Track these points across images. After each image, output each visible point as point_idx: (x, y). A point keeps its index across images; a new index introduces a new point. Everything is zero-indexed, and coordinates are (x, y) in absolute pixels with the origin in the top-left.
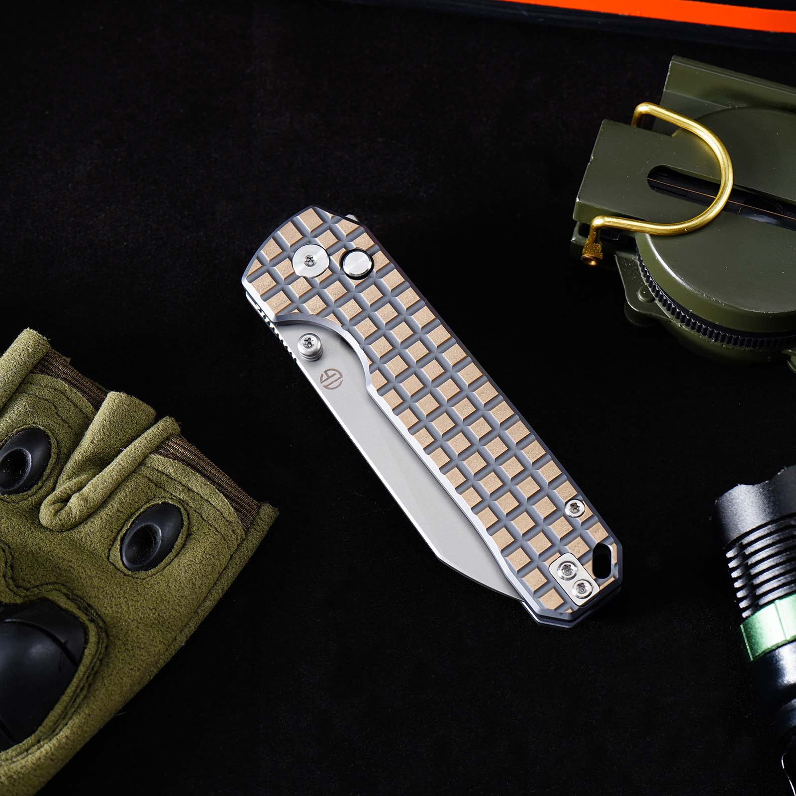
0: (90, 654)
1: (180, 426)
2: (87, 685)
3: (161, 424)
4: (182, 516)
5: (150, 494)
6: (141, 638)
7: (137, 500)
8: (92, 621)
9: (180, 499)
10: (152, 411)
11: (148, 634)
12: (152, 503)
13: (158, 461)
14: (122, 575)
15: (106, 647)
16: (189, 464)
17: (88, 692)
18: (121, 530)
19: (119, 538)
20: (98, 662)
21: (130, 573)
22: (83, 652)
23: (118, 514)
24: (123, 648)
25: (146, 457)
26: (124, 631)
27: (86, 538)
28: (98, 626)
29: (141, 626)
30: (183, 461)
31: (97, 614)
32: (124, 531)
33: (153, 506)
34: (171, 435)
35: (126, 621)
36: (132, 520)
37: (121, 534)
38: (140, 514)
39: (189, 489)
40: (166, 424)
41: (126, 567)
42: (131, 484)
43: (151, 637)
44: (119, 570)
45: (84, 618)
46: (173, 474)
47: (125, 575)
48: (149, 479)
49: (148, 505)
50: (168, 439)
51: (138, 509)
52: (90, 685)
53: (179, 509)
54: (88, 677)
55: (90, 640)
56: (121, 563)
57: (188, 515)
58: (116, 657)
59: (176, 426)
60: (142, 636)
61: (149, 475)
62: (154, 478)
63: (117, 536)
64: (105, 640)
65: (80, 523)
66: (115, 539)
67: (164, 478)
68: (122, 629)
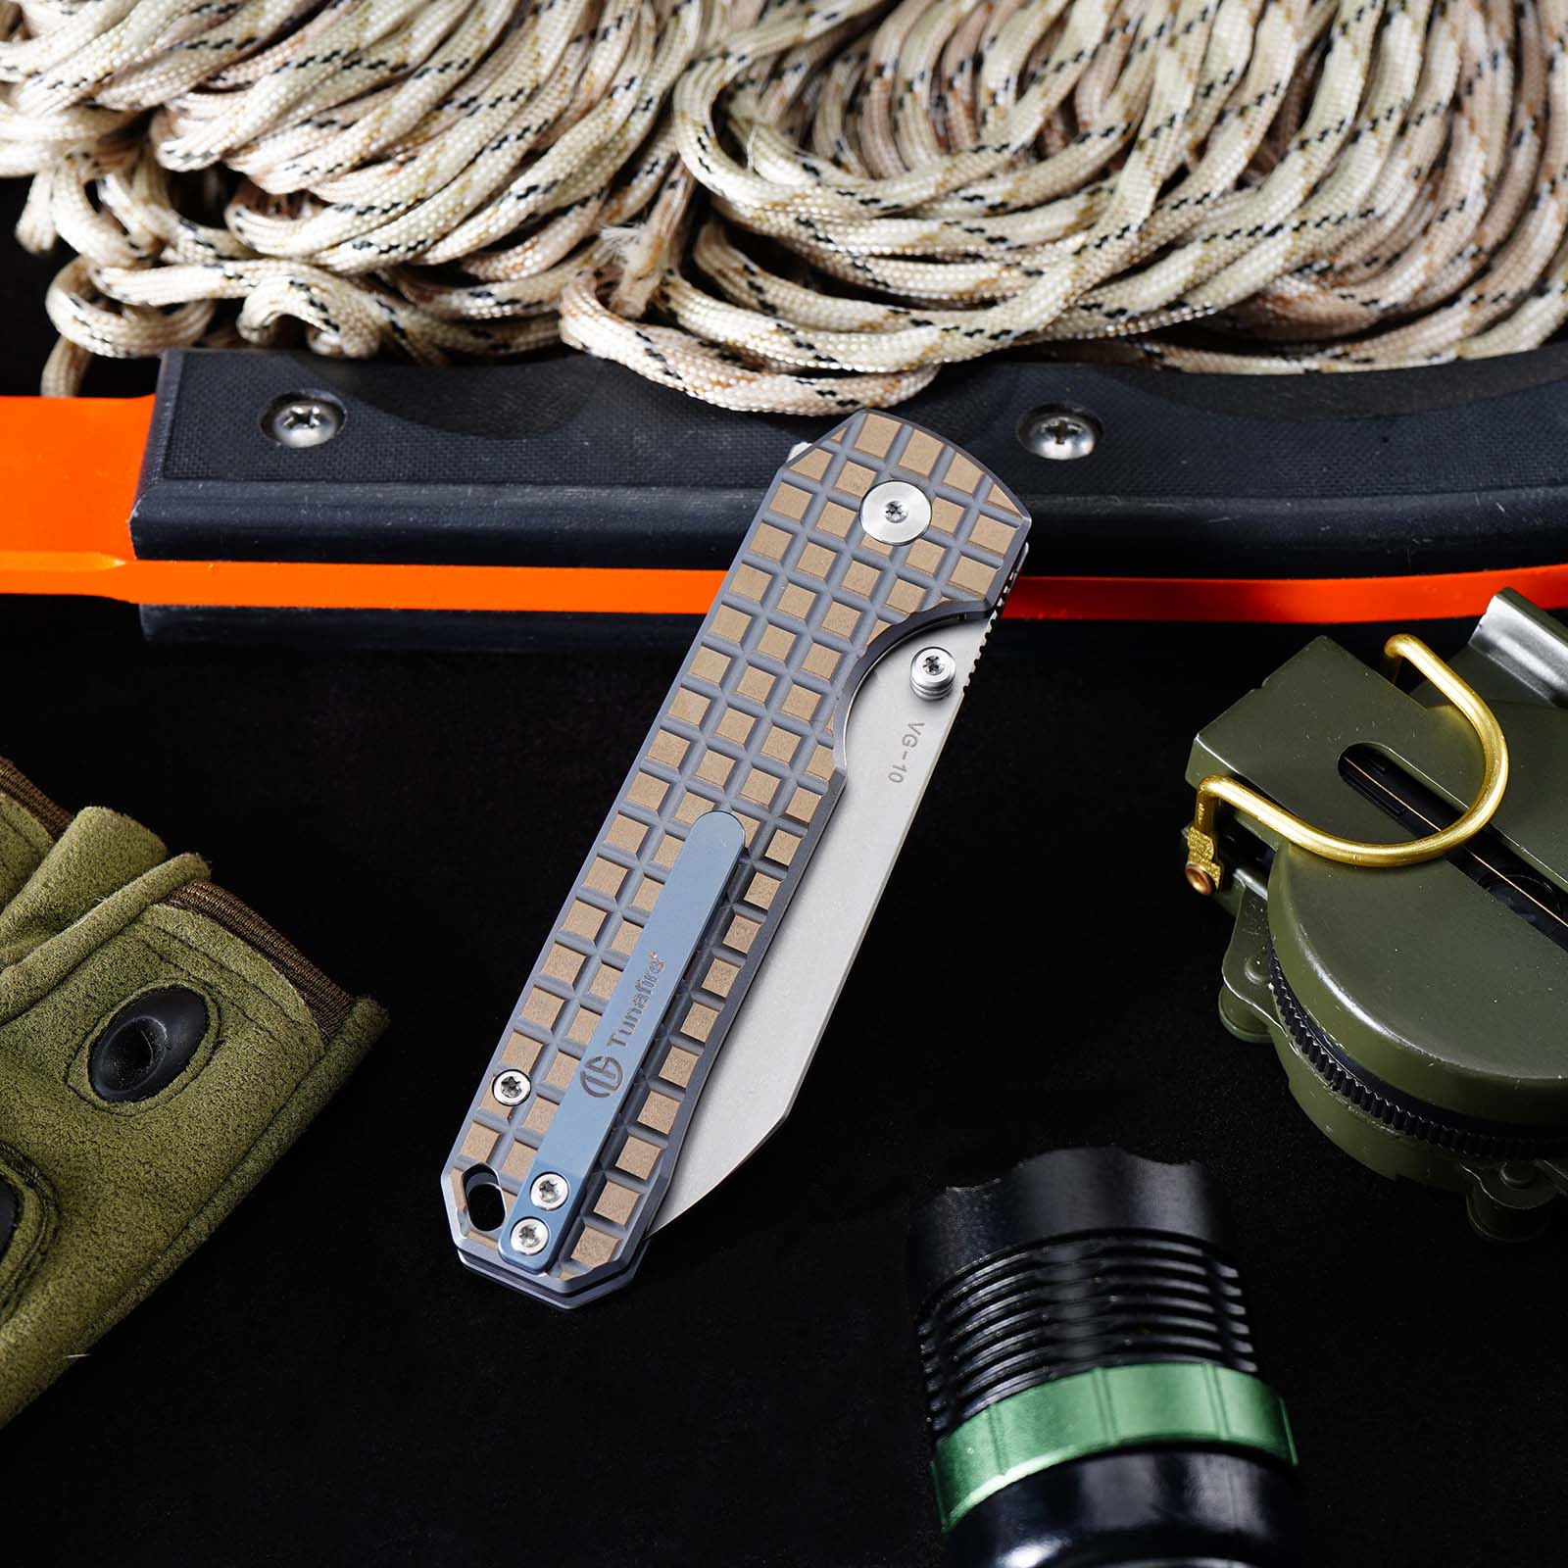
0: (23, 1240)
1: (210, 866)
2: (15, 1295)
3: (173, 862)
4: (206, 1010)
5: (148, 970)
6: (121, 1214)
7: (124, 980)
8: (31, 1185)
9: (206, 983)
10: (161, 844)
11: (134, 1208)
12: (152, 986)
13: (166, 915)
14: (90, 1107)
15: (56, 1231)
16: (224, 924)
17: (17, 1306)
18: (91, 1032)
19: (88, 1043)
20: (39, 1257)
21: (106, 1104)
22: (11, 1236)
23: (87, 1001)
24: (87, 1230)
25: (143, 908)
26: (90, 1201)
27: (25, 1042)
28: (41, 1196)
29: (120, 1192)
30: (213, 917)
31: (41, 1174)
32: (97, 1033)
33: (153, 990)
34: (193, 877)
35: (94, 1183)
36: (112, 1014)
37: (91, 1037)
38: (128, 1005)
39: (222, 967)
40: (185, 862)
41: (98, 1094)
42: (113, 950)
43: (141, 1215)
44: (83, 1098)
45: (15, 1178)
46: (193, 939)
47: (95, 1107)
48: (149, 946)
49: (144, 989)
50: (186, 883)
51: (125, 997)
52: (20, 1296)
53: (202, 998)
54: (17, 1282)
55: (25, 1216)
56: (89, 1086)
57: (219, 1010)
58: (73, 1245)
59: (203, 865)
60: (123, 1210)
61: (147, 938)
62: (157, 944)
63: (84, 1039)
64: (54, 1218)
65: (15, 1018)
66: (80, 1047)
67: (176, 944)
68: (86, 1198)
